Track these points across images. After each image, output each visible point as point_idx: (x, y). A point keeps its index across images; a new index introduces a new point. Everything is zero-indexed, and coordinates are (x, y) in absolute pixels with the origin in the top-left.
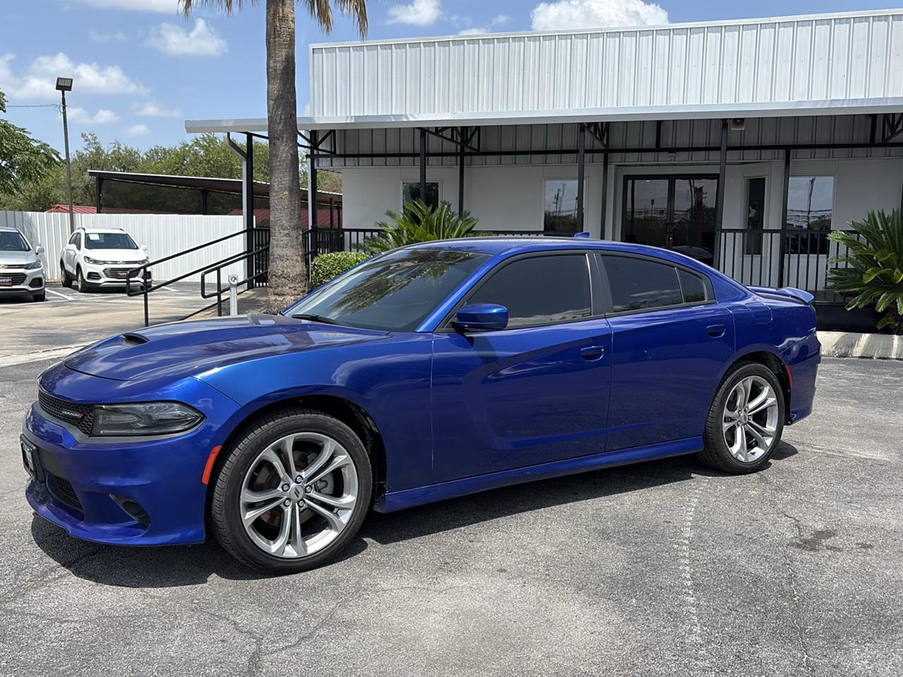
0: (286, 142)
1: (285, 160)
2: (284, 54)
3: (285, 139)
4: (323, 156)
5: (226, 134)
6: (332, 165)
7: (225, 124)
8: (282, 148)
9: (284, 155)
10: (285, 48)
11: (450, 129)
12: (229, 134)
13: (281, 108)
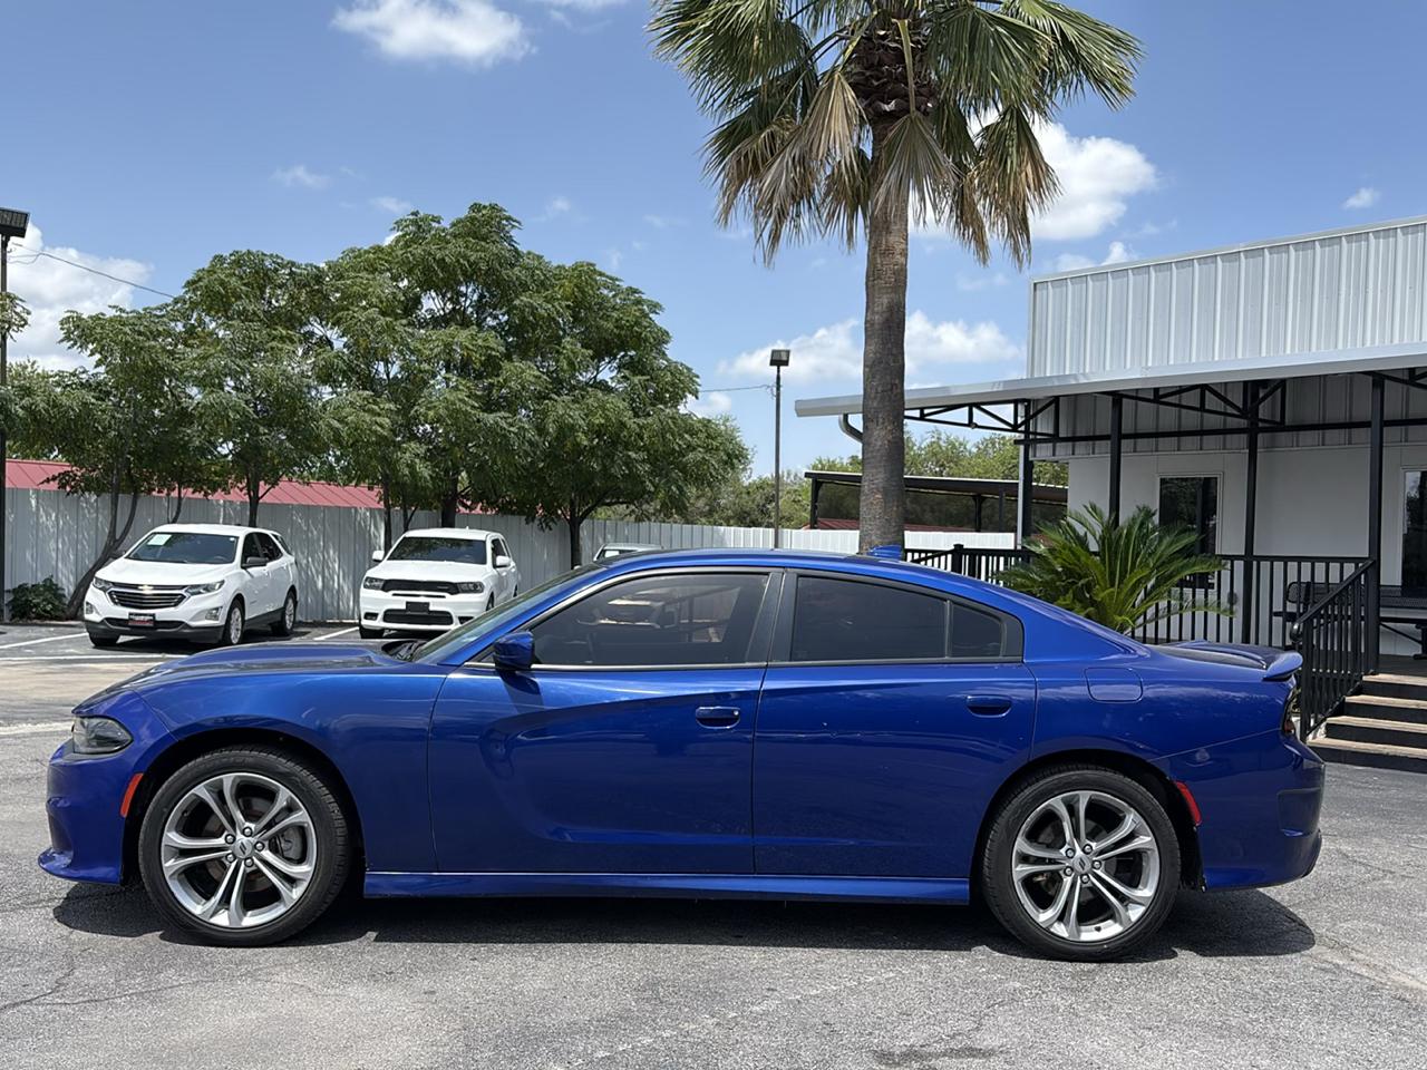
0: (883, 423)
1: (879, 450)
2: (886, 301)
3: (881, 420)
4: (1041, 441)
5: (842, 416)
6: (1054, 455)
7: (840, 403)
8: (876, 433)
9: (879, 443)
10: (887, 293)
11: (1198, 391)
12: (846, 417)
13: (878, 377)
